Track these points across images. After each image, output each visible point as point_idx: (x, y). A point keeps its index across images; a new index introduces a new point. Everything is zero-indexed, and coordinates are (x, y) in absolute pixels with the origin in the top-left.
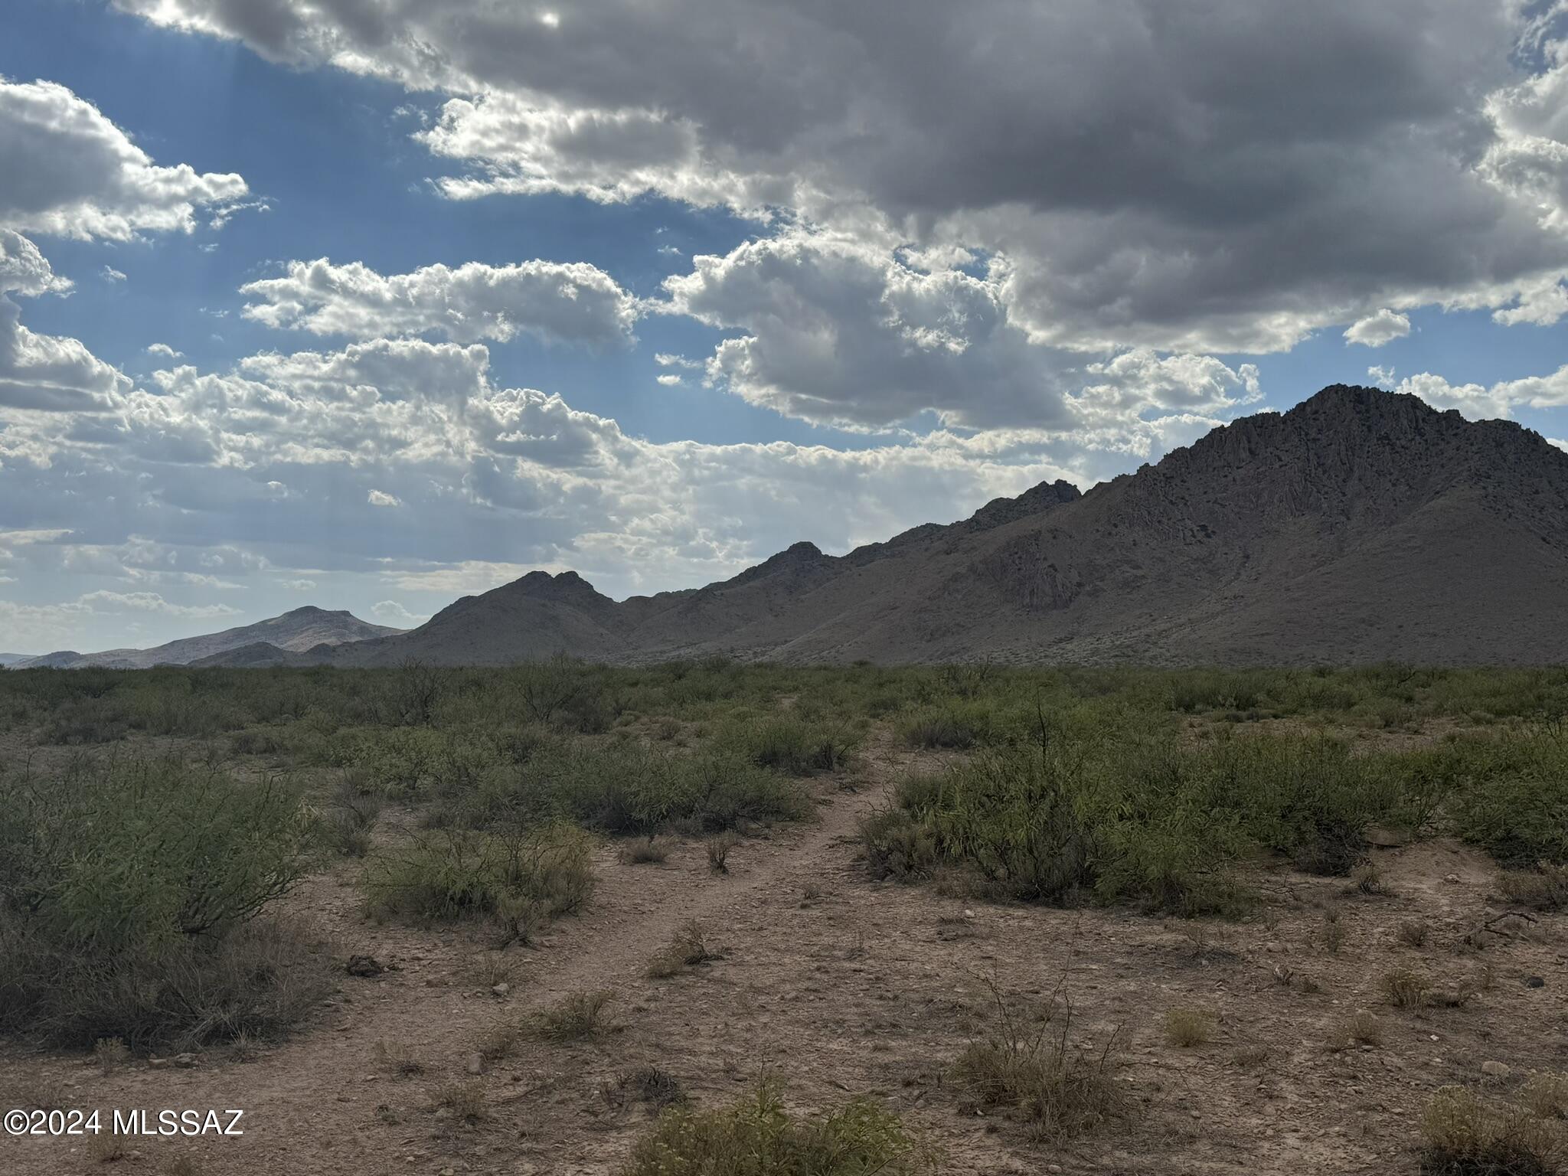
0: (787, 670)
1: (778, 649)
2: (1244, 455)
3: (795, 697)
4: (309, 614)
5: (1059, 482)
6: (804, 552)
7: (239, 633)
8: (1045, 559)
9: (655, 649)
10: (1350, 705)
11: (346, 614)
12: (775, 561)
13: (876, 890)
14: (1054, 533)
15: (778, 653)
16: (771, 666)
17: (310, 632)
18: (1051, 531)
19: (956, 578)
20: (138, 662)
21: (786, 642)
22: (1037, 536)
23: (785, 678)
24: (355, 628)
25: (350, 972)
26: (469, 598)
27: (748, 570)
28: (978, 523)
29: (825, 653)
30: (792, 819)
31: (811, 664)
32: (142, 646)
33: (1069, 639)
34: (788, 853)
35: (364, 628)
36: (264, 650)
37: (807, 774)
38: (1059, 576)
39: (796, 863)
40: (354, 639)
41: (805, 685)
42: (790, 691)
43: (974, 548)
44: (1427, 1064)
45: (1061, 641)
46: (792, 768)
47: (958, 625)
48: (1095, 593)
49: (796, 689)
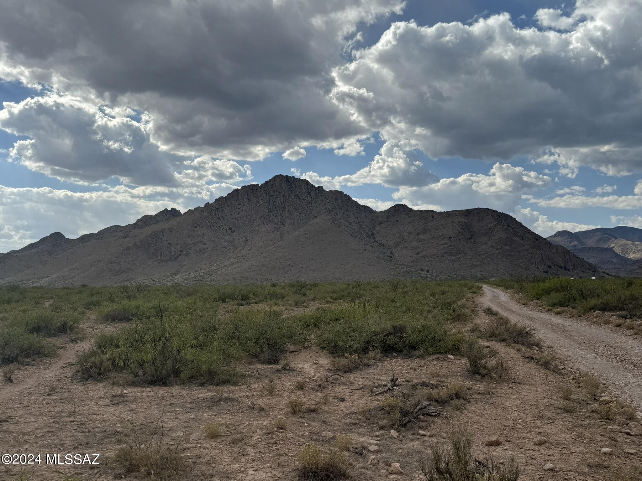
0: (48, 289)
1: (44, 280)
2: (246, 200)
3: (51, 302)
5: (172, 209)
6: (57, 236)
8: (167, 241)
10: (283, 297)
12: (43, 240)
13: (84, 385)
14: (171, 230)
15: (44, 282)
16: (41, 288)
18: (169, 229)
19: (128, 248)
21: (48, 277)
22: (163, 231)
23: (47, 293)
28: (138, 225)
29: (67, 281)
30: (46, 356)
31: (60, 286)
33: (176, 274)
34: (43, 371)
37: (54, 335)
38: (173, 248)
39: (47, 376)
41: (56, 296)
42: (49, 299)
43: (136, 236)
44: (303, 435)
45: (173, 274)
46: (47, 333)
47: (129, 268)
48: (187, 255)
49: (52, 298)
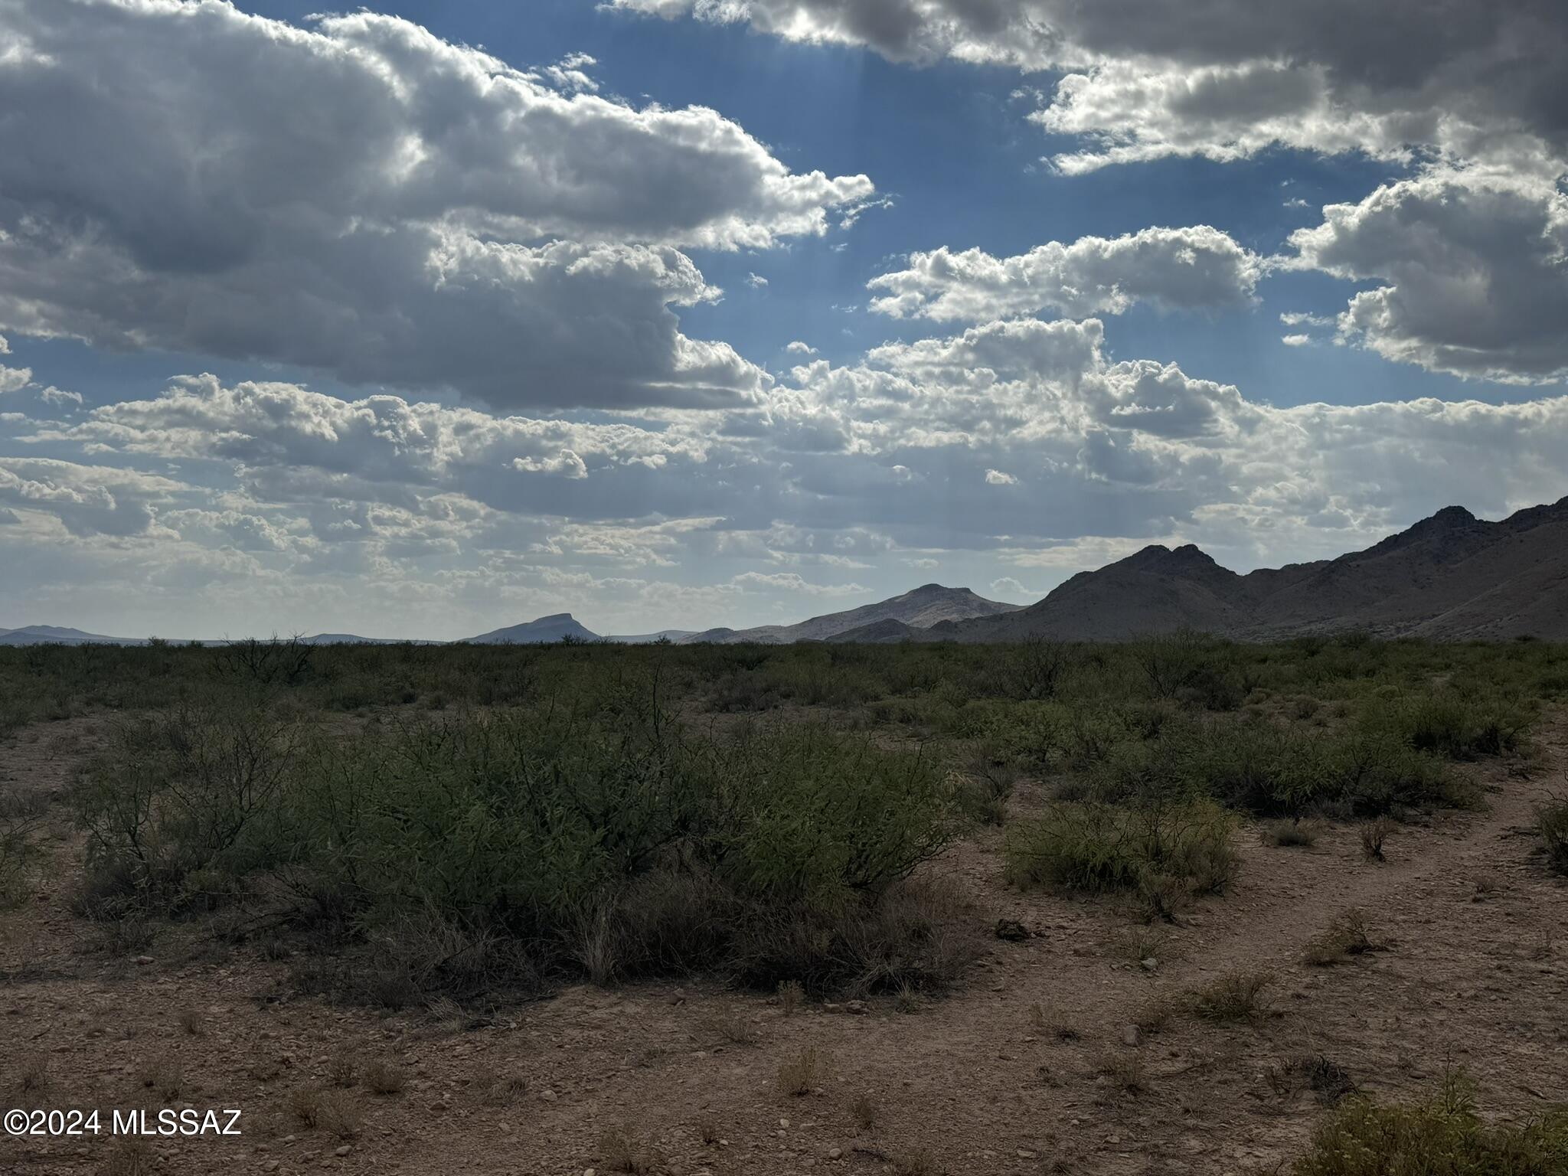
0: (1436, 647)
1: (1425, 623)
3: (1448, 676)
4: (931, 592)
6: (1455, 518)
7: (869, 610)
9: (1283, 624)
11: (967, 590)
12: (1420, 528)
13: (1561, 886)
15: (1424, 629)
16: (1418, 642)
17: (934, 609)
20: (782, 638)
21: (1434, 616)
23: (1435, 655)
24: (975, 604)
25: (999, 936)
26: (1085, 574)
27: (1388, 539)
29: (1480, 628)
30: (1455, 806)
31: (1466, 640)
32: (786, 622)
34: (1453, 842)
35: (984, 604)
36: (892, 626)
37: (1470, 759)
39: (1464, 854)
40: (975, 615)
41: (1459, 662)
42: (1442, 669)
46: (1451, 751)
49: (1448, 667)
